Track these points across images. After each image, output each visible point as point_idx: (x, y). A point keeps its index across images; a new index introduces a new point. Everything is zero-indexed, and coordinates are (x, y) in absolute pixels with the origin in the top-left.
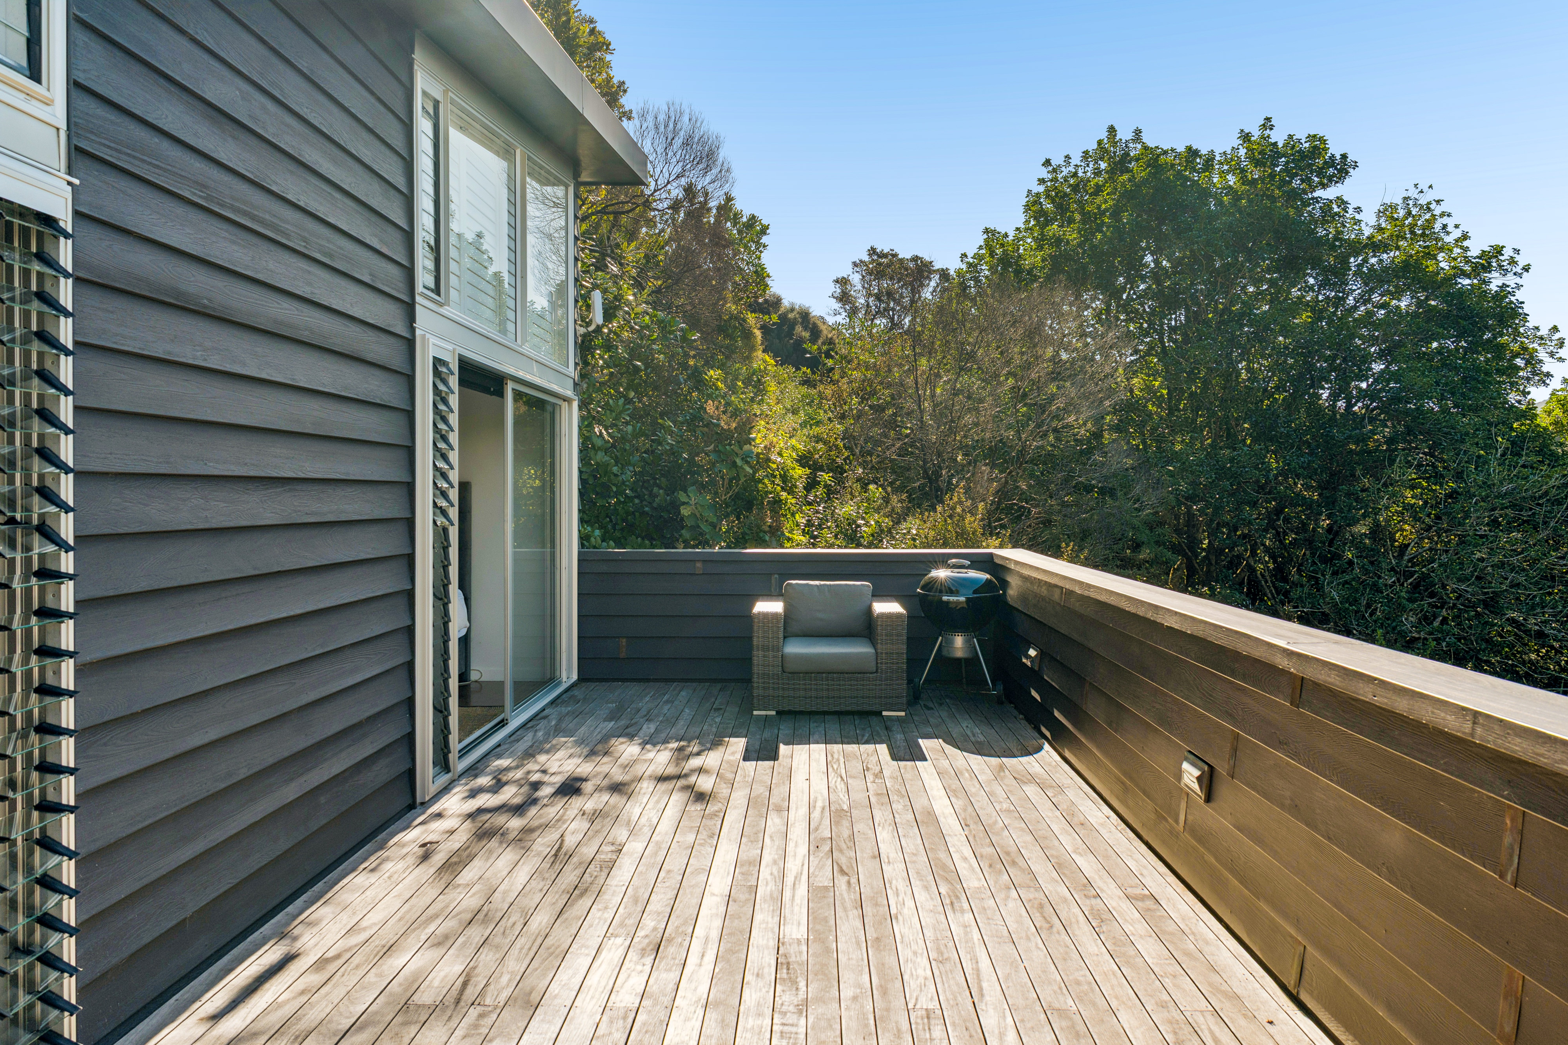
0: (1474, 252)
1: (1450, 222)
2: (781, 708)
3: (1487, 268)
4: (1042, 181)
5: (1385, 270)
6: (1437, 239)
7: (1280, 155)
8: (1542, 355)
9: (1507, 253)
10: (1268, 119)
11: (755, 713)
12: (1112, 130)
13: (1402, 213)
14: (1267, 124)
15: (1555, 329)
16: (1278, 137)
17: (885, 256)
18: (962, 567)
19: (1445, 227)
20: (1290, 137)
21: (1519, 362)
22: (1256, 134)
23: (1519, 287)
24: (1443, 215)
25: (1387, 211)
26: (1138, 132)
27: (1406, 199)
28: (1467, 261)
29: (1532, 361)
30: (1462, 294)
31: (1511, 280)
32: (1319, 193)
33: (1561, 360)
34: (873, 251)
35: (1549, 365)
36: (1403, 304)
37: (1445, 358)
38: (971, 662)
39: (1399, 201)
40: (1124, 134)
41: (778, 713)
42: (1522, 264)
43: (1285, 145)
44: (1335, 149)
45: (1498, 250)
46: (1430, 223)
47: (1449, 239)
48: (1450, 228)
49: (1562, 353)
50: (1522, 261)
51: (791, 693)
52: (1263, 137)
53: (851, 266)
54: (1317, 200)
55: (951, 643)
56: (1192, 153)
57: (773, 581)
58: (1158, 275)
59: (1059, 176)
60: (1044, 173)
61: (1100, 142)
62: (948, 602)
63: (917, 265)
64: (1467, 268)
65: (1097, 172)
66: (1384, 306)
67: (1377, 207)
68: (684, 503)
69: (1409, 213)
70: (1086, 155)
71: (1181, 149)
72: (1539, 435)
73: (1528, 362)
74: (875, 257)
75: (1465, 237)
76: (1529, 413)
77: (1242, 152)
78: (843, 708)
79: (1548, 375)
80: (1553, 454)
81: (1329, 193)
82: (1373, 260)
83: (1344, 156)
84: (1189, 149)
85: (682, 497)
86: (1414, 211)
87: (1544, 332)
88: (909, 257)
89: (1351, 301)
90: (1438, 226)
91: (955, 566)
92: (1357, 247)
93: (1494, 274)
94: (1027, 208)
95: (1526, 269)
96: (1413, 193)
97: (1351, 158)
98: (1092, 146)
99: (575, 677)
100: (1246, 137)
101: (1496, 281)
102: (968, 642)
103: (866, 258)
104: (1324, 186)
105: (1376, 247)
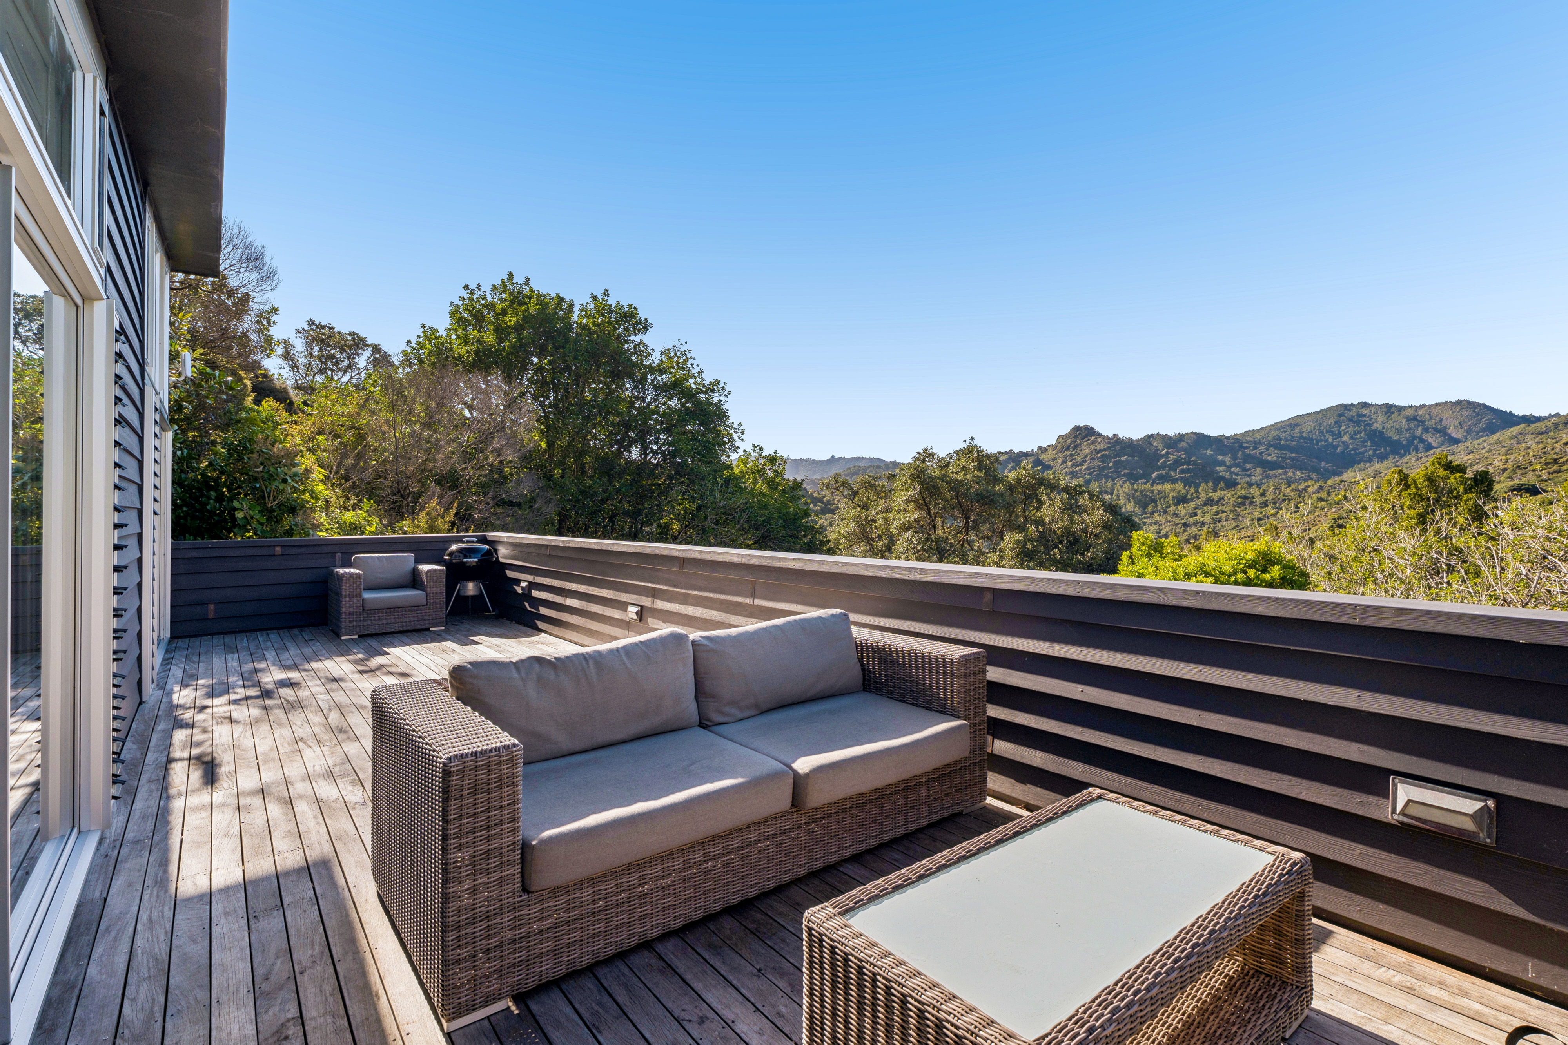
0: (707, 382)
1: (695, 363)
2: (362, 633)
3: (713, 391)
4: (462, 298)
5: (665, 384)
6: (689, 371)
7: (612, 312)
8: (735, 437)
9: (721, 384)
10: (607, 290)
11: (343, 638)
12: (511, 275)
13: (672, 354)
14: (606, 293)
15: (740, 424)
16: (612, 301)
17: (323, 327)
18: (473, 542)
19: (692, 365)
20: (618, 303)
21: (726, 440)
22: (600, 297)
23: (726, 402)
24: (691, 358)
25: (665, 352)
26: (527, 279)
27: (674, 346)
28: (704, 386)
29: (731, 440)
30: (700, 403)
31: (723, 398)
32: (633, 337)
33: (743, 440)
34: (311, 322)
35: (738, 443)
36: (673, 404)
37: (694, 435)
38: (478, 598)
39: (671, 347)
40: (519, 279)
41: (359, 636)
42: (728, 390)
43: (616, 307)
44: (642, 315)
45: (718, 382)
46: (686, 361)
47: (694, 371)
48: (695, 366)
49: (743, 437)
50: (728, 389)
51: (369, 623)
52: (603, 300)
53: (294, 332)
54: (633, 342)
55: (465, 587)
56: (561, 300)
57: (337, 558)
58: (540, 369)
59: (475, 297)
60: (464, 293)
61: (503, 281)
62: (467, 562)
63: (354, 338)
64: (704, 389)
65: (502, 301)
66: (665, 404)
67: (661, 349)
68: (237, 509)
69: (676, 355)
70: (494, 288)
71: (553, 295)
72: (735, 478)
73: (729, 441)
74: (314, 327)
75: (701, 372)
76: (730, 467)
77: (592, 306)
78: (405, 629)
79: (738, 447)
80: (741, 488)
81: (636, 338)
82: (659, 378)
83: (646, 320)
84: (558, 296)
85: (236, 504)
86: (678, 354)
87: (736, 425)
88: (347, 332)
89: (648, 399)
90: (689, 365)
91: (468, 542)
92: (652, 370)
93: (716, 394)
94: (452, 314)
95: (729, 393)
96: (678, 344)
97: (650, 321)
98: (498, 282)
99: (168, 635)
100: (595, 298)
101: (716, 399)
102: (476, 586)
103: (307, 327)
104: (636, 334)
105: (661, 370)
